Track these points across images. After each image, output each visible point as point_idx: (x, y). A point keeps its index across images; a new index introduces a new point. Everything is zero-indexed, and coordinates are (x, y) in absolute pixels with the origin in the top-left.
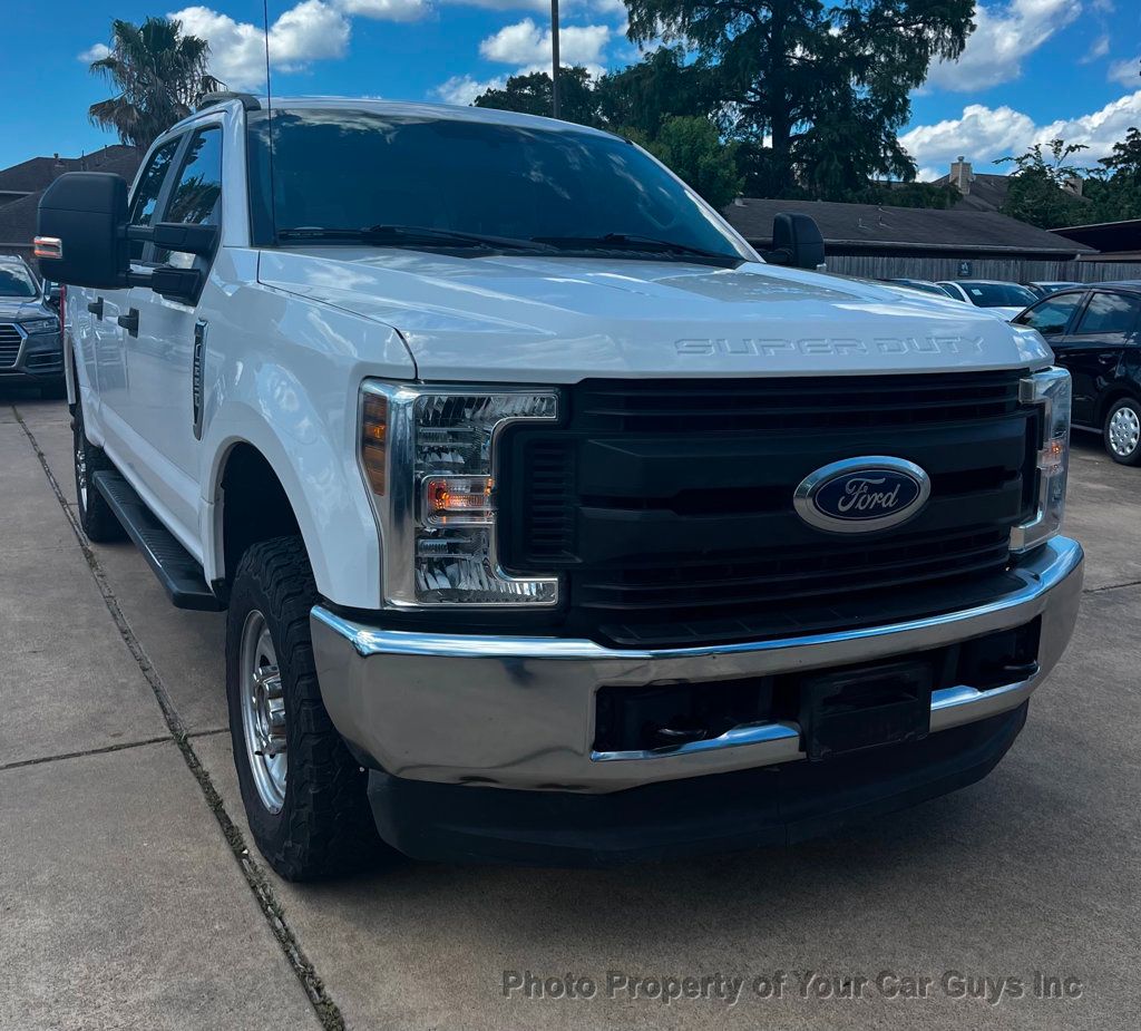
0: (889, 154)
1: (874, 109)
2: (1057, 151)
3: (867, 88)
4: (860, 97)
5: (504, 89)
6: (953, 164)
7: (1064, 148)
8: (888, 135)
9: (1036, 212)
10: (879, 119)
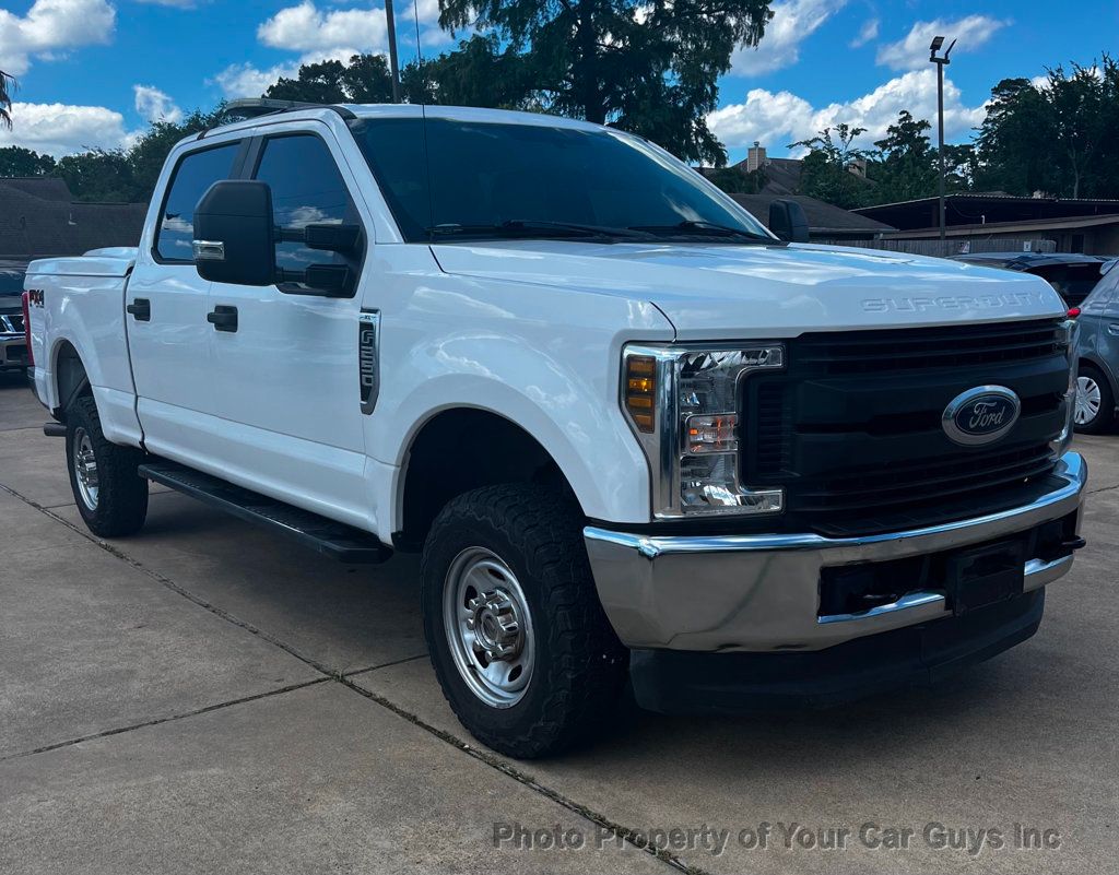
0: (701, 141)
1: (683, 96)
2: (843, 135)
3: (677, 77)
4: (670, 84)
5: (296, 78)
6: (750, 150)
7: (849, 132)
8: (699, 122)
9: (829, 194)
10: (689, 107)
